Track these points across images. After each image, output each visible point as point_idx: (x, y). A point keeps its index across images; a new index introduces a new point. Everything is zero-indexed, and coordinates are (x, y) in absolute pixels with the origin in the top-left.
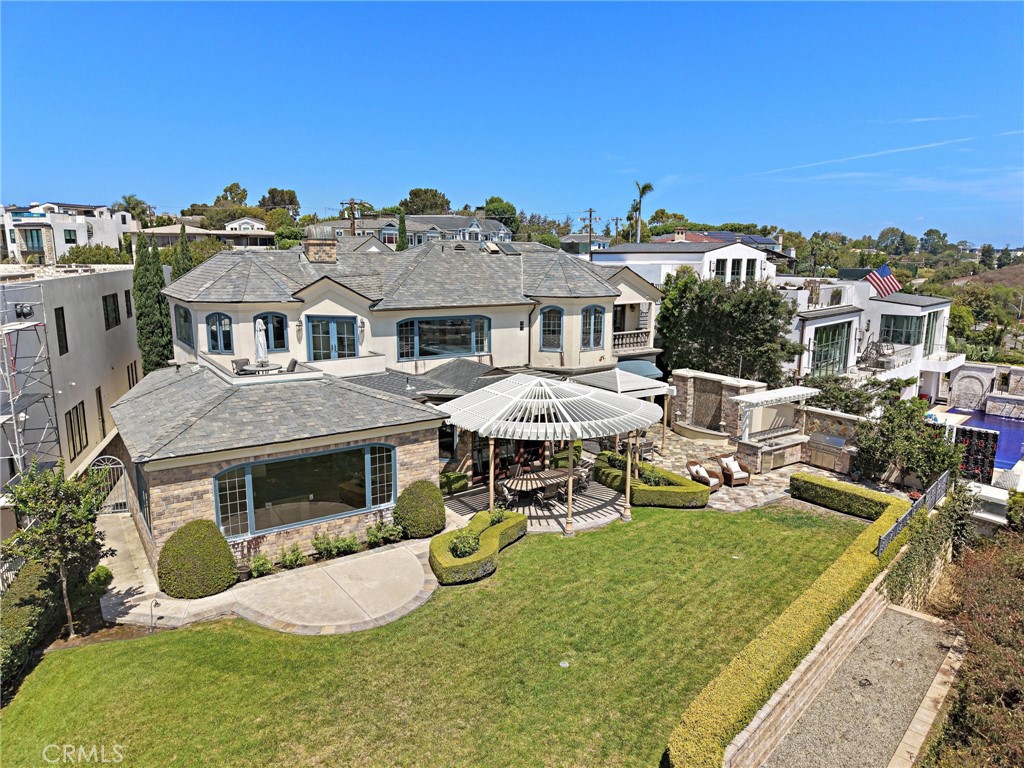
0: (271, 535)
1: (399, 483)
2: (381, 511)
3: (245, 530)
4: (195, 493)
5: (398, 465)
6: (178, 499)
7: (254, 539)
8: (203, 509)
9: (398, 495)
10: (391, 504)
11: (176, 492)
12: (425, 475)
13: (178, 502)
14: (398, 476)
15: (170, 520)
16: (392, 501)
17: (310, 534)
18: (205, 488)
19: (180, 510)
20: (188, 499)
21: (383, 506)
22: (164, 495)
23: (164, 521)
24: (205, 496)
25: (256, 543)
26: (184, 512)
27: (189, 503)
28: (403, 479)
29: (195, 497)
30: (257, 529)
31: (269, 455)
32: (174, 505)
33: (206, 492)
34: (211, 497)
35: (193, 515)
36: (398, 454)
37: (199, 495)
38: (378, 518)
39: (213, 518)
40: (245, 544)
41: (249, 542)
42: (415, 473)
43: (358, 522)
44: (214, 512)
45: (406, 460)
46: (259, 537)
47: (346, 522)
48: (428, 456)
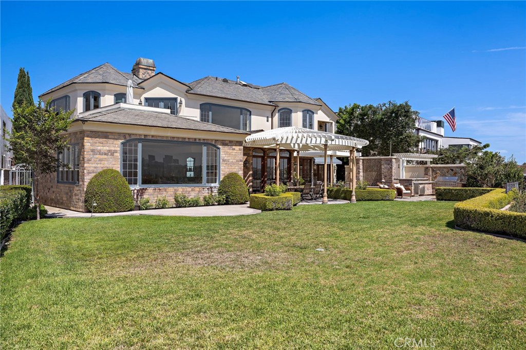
0: (150, 189)
1: (221, 172)
2: (211, 188)
3: (136, 183)
4: (109, 151)
5: (221, 160)
6: (100, 153)
7: (141, 189)
8: (114, 163)
9: (221, 179)
10: (217, 185)
11: (99, 148)
12: (235, 170)
13: (100, 154)
14: (221, 167)
15: (94, 165)
16: (217, 183)
17: (172, 193)
18: (116, 149)
19: (101, 160)
20: (105, 154)
21: (213, 185)
22: (92, 148)
23: (91, 165)
24: (115, 154)
25: (141, 192)
26: (103, 162)
27: (106, 156)
28: (224, 170)
29: (109, 154)
30: (142, 184)
31: (152, 136)
32: (97, 156)
33: (116, 151)
34: (118, 155)
35: (108, 166)
36: (221, 153)
37: (112, 153)
38: (210, 192)
39: (119, 170)
40: (136, 191)
41: (138, 190)
42: (230, 167)
43: (199, 191)
44: (119, 166)
45: (225, 158)
46: (143, 189)
47: (192, 190)
48: (237, 158)
